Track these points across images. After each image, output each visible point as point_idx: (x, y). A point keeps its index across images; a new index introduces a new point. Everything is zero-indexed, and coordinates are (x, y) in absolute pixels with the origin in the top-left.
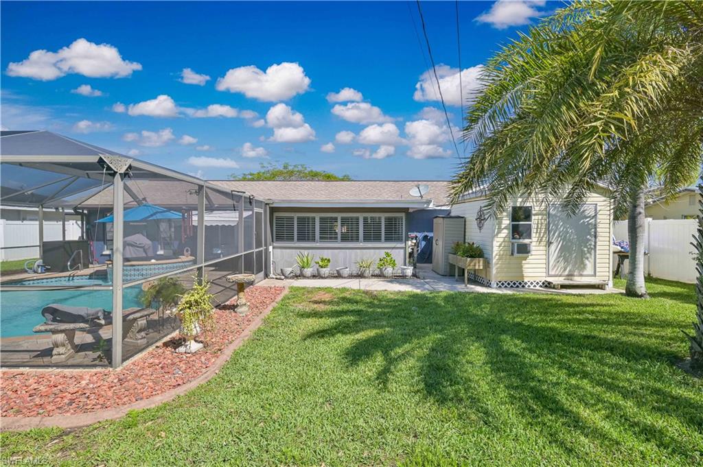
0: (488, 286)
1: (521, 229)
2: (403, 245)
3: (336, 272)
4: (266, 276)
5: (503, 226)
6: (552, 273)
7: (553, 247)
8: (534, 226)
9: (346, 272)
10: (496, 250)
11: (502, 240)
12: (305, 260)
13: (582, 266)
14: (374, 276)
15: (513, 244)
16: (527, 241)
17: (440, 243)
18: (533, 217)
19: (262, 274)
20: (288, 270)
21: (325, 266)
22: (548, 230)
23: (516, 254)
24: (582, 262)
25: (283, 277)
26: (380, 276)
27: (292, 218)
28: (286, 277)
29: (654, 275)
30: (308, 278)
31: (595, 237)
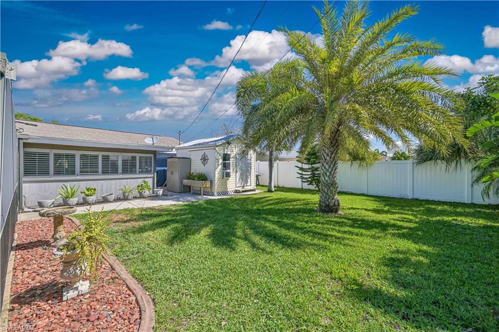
0: (213, 195)
1: (226, 165)
3: (102, 198)
5: (220, 163)
6: (237, 186)
7: (238, 173)
8: (231, 163)
9: (113, 197)
10: (217, 175)
11: (219, 170)
13: (247, 182)
14: (135, 198)
15: (223, 173)
16: (228, 171)
18: (231, 159)
20: (49, 202)
21: (92, 195)
22: (236, 165)
23: (225, 178)
24: (247, 180)
26: (141, 197)
27: (48, 154)
29: (261, 184)
31: (251, 169)
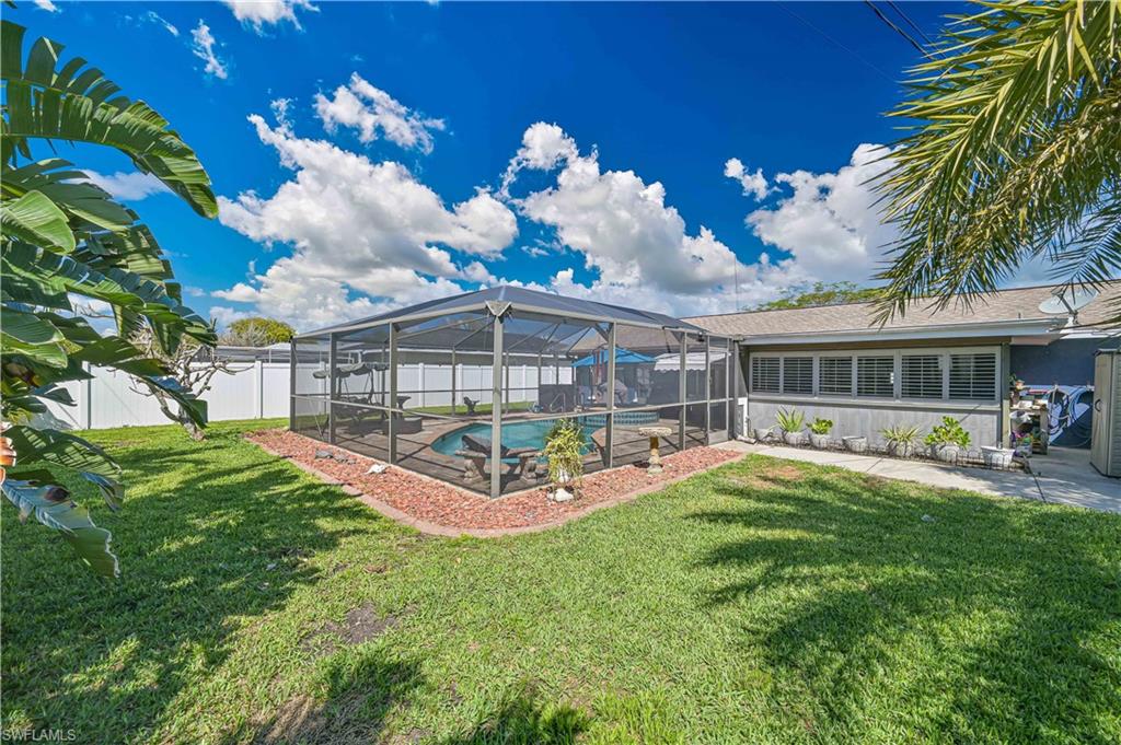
2: (996, 407)
3: (841, 443)
4: (732, 436)
9: (861, 444)
12: (789, 419)
14: (917, 456)
17: (1104, 407)
19: (725, 433)
20: (764, 432)
21: (823, 432)
25: (753, 441)
26: (933, 458)
27: (778, 360)
28: (759, 441)
30: (793, 446)
